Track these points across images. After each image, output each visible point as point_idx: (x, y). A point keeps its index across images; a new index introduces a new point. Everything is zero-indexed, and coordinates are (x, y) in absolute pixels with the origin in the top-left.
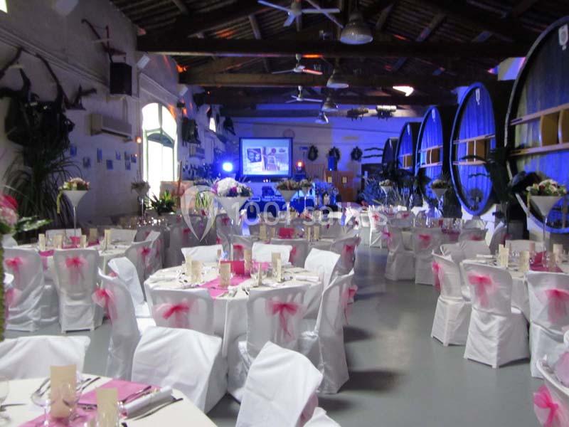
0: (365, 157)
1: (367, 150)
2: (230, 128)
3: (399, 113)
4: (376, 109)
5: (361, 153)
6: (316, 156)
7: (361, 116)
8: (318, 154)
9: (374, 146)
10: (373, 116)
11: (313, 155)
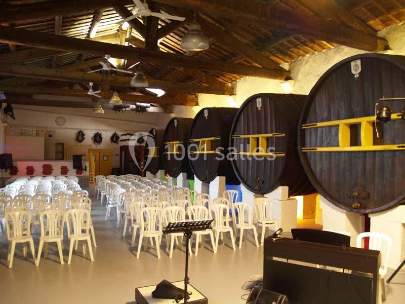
0: (122, 141)
1: (123, 135)
2: (10, 113)
3: (151, 109)
4: (136, 105)
5: (119, 138)
6: (83, 139)
7: (124, 109)
8: (85, 137)
9: (128, 132)
10: (132, 110)
11: (80, 138)
